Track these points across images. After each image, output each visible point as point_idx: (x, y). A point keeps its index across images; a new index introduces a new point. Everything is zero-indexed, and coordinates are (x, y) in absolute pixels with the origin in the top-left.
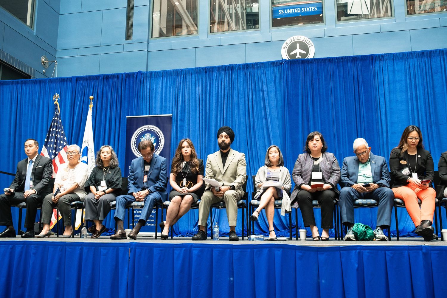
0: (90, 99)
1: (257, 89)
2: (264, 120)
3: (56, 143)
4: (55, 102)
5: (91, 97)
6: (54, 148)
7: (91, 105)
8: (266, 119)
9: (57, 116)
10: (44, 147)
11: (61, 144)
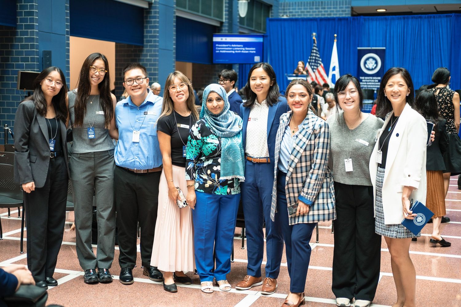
0: (334, 37)
1: (436, 31)
2: (439, 51)
3: (315, 62)
4: (314, 38)
5: (336, 35)
6: (314, 66)
7: (335, 41)
8: (440, 50)
9: (315, 46)
10: (307, 64)
11: (318, 63)
